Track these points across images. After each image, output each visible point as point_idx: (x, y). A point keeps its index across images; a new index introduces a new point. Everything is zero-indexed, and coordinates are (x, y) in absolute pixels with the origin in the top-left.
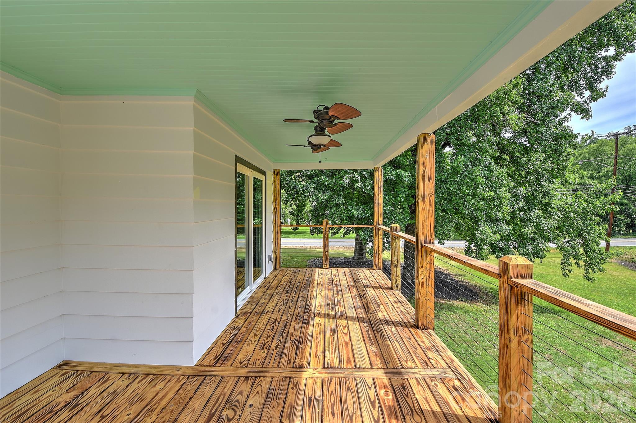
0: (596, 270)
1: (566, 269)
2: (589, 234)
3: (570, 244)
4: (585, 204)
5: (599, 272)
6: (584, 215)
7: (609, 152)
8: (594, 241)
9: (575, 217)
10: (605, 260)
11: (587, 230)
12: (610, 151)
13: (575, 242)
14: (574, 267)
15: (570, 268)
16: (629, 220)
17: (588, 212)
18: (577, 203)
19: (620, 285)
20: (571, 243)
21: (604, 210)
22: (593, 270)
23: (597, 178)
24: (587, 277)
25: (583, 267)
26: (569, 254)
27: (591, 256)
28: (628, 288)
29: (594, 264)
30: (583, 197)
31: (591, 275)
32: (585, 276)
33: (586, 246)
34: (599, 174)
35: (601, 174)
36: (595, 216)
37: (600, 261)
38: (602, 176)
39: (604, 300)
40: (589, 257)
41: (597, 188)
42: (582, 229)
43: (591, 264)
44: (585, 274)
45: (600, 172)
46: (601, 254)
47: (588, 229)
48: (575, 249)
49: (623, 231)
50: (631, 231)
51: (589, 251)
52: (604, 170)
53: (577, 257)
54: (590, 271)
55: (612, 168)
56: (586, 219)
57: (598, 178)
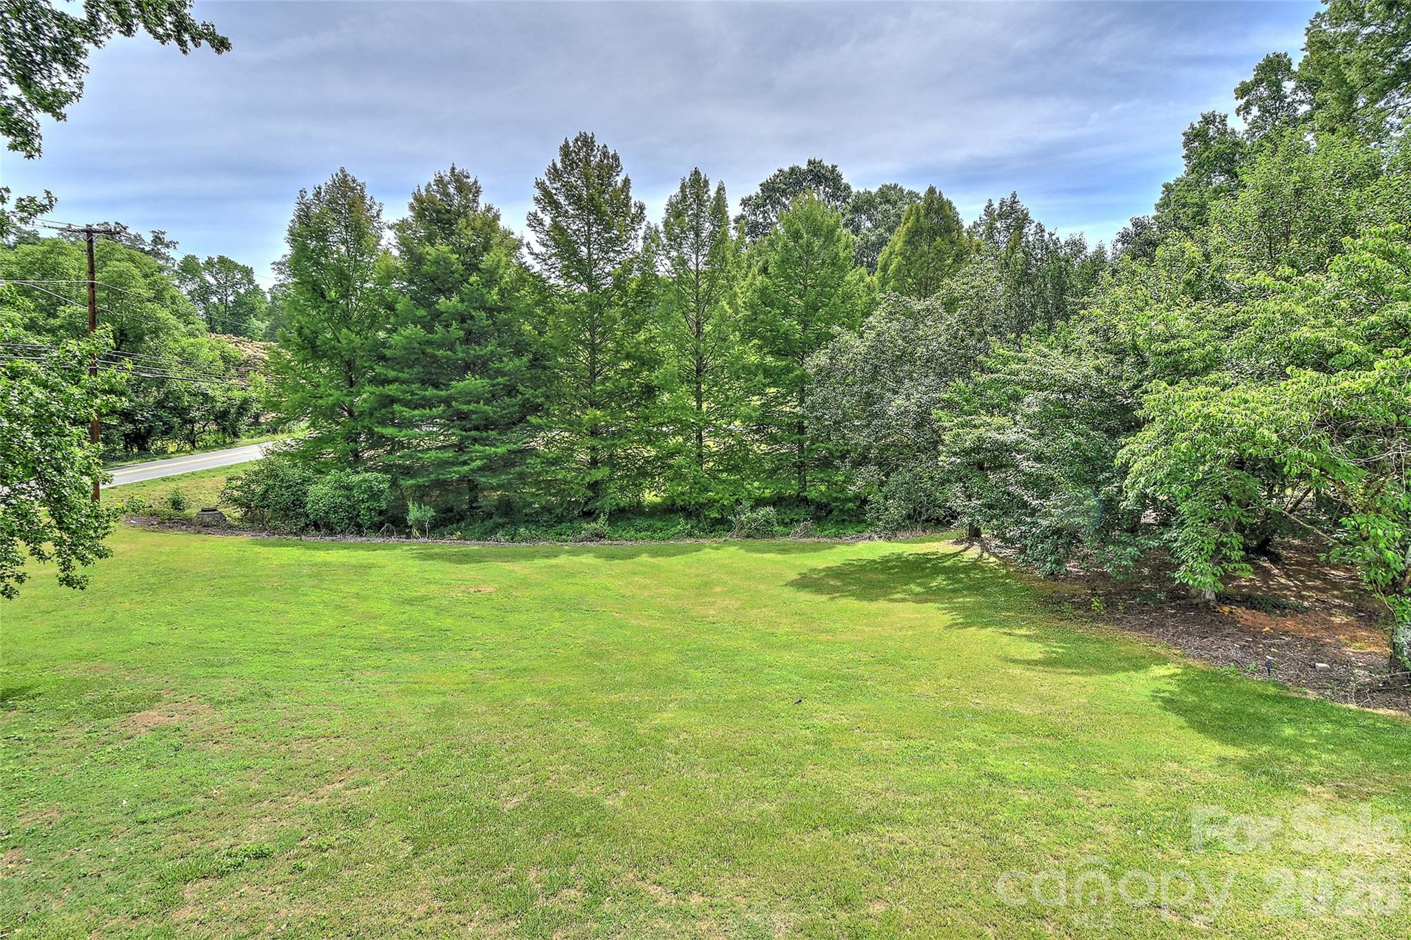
0: (90, 557)
1: (9, 577)
2: (60, 470)
3: (11, 504)
4: (39, 394)
5: (97, 560)
6: (43, 422)
7: (71, 271)
8: (76, 488)
9: (14, 430)
10: (106, 528)
11: (53, 462)
12: (74, 269)
13: (22, 497)
14: (31, 566)
15: (19, 570)
16: (129, 427)
17: (52, 414)
18: (16, 391)
19: (137, 571)
20: (14, 502)
21: (92, 407)
22: (82, 559)
23: (48, 331)
24: (68, 581)
25: (55, 558)
26: (12, 534)
27: (74, 527)
28: (155, 573)
29: (82, 544)
30: (32, 375)
31: (79, 570)
32: (64, 579)
33: (58, 503)
34: (52, 321)
35: (58, 322)
36: (70, 423)
37: (95, 532)
38: (61, 327)
39: (113, 618)
40: (68, 529)
41: (68, 351)
42: (38, 459)
43: (75, 545)
44: (62, 575)
45: (55, 316)
46: (96, 517)
47: (56, 459)
48: (26, 516)
49: (120, 450)
50: (136, 450)
51: (66, 515)
52: (64, 311)
53: (34, 537)
54: (75, 562)
55: (86, 310)
56: (47, 433)
57: (52, 331)
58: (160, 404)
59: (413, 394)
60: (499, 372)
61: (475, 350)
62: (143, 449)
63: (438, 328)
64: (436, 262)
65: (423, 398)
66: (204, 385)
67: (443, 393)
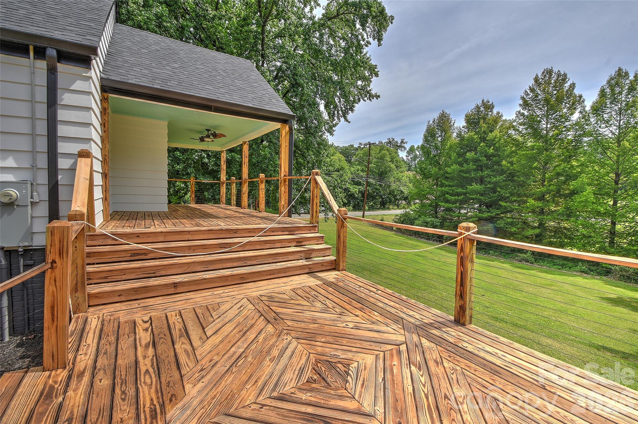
50: (382, 207)
58: (390, 194)
59: (453, 191)
60: (490, 183)
61: (480, 174)
62: (384, 207)
63: (465, 165)
64: (468, 140)
65: (457, 192)
66: (402, 188)
67: (464, 191)
